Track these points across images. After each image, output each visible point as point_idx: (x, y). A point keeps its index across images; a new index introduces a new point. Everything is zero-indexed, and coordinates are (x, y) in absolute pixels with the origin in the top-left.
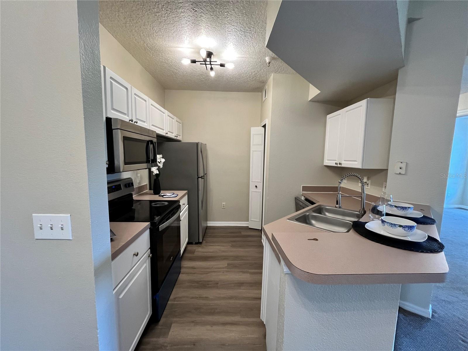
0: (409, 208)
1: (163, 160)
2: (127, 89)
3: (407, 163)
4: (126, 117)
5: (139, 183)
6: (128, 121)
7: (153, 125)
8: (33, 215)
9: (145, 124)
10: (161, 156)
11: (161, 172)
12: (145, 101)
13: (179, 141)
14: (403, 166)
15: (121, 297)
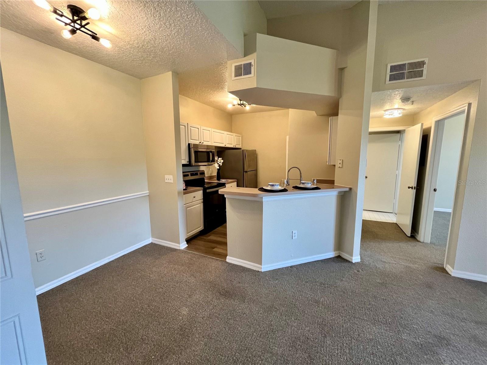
0: (305, 183)
1: (222, 161)
2: (198, 128)
3: (343, 160)
4: (198, 141)
5: (211, 174)
6: (198, 144)
7: (214, 142)
8: (165, 176)
9: (209, 142)
10: (221, 159)
11: (221, 168)
12: (209, 131)
13: (240, 149)
14: (341, 162)
15: (188, 209)
